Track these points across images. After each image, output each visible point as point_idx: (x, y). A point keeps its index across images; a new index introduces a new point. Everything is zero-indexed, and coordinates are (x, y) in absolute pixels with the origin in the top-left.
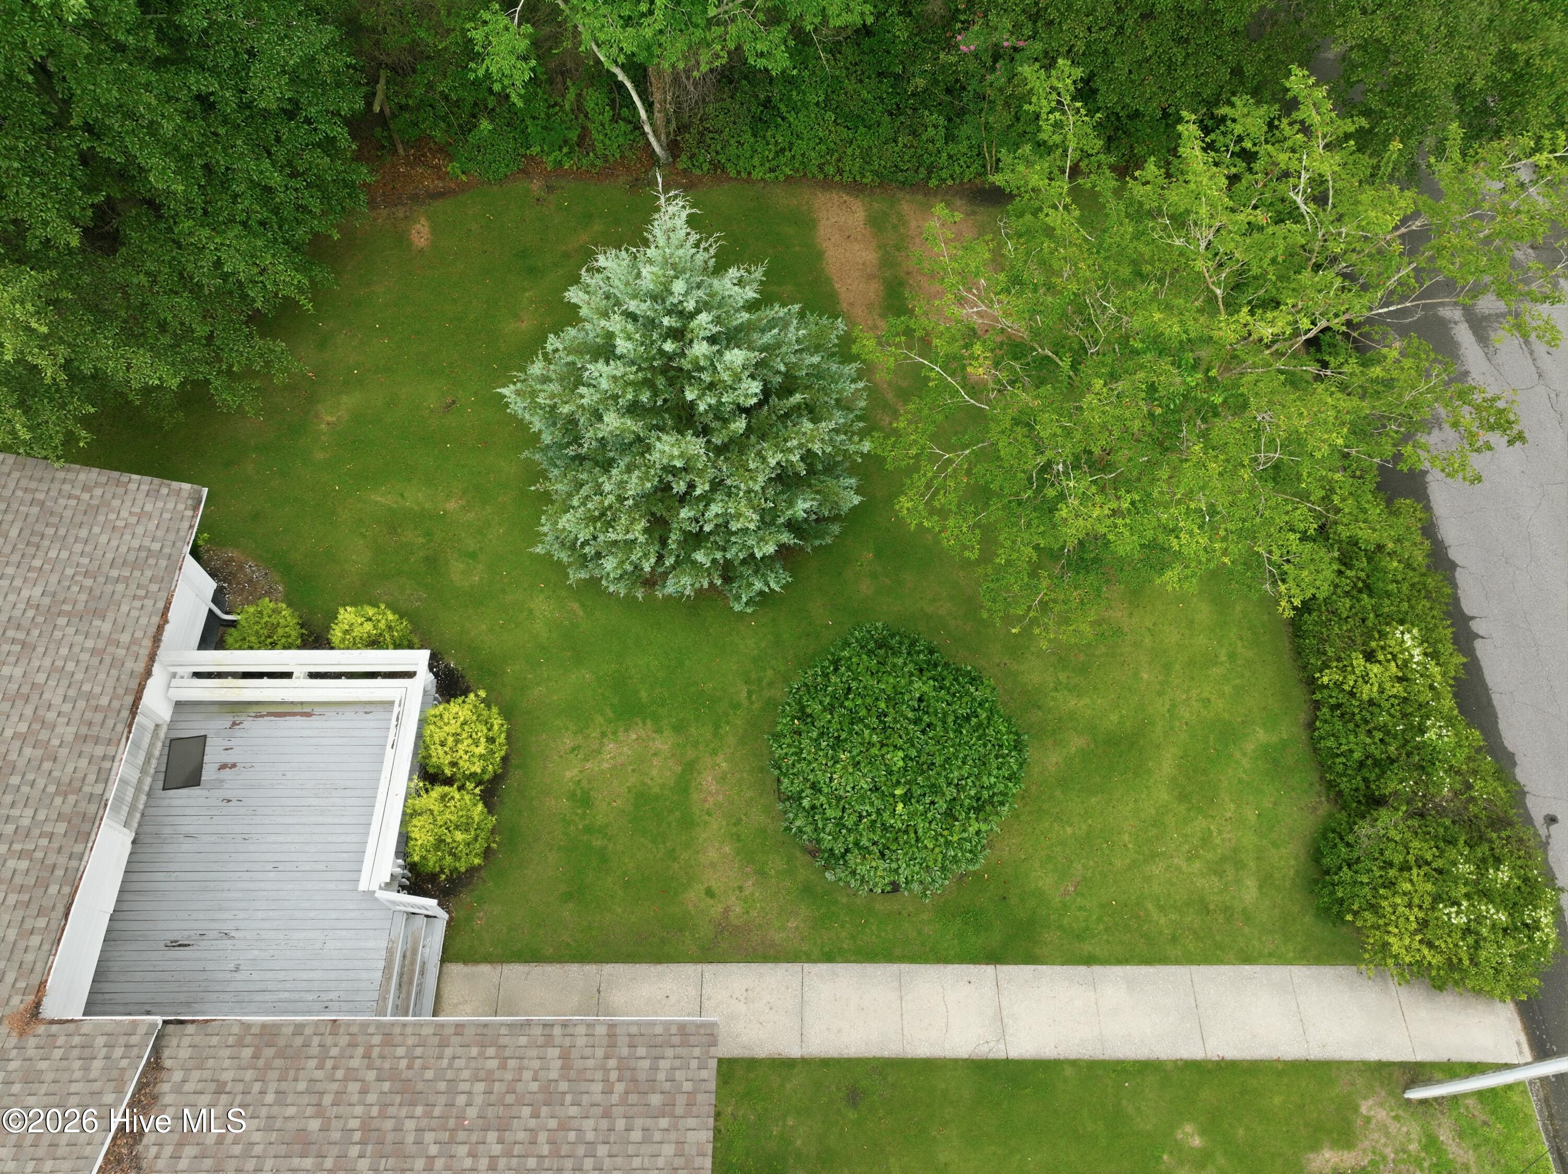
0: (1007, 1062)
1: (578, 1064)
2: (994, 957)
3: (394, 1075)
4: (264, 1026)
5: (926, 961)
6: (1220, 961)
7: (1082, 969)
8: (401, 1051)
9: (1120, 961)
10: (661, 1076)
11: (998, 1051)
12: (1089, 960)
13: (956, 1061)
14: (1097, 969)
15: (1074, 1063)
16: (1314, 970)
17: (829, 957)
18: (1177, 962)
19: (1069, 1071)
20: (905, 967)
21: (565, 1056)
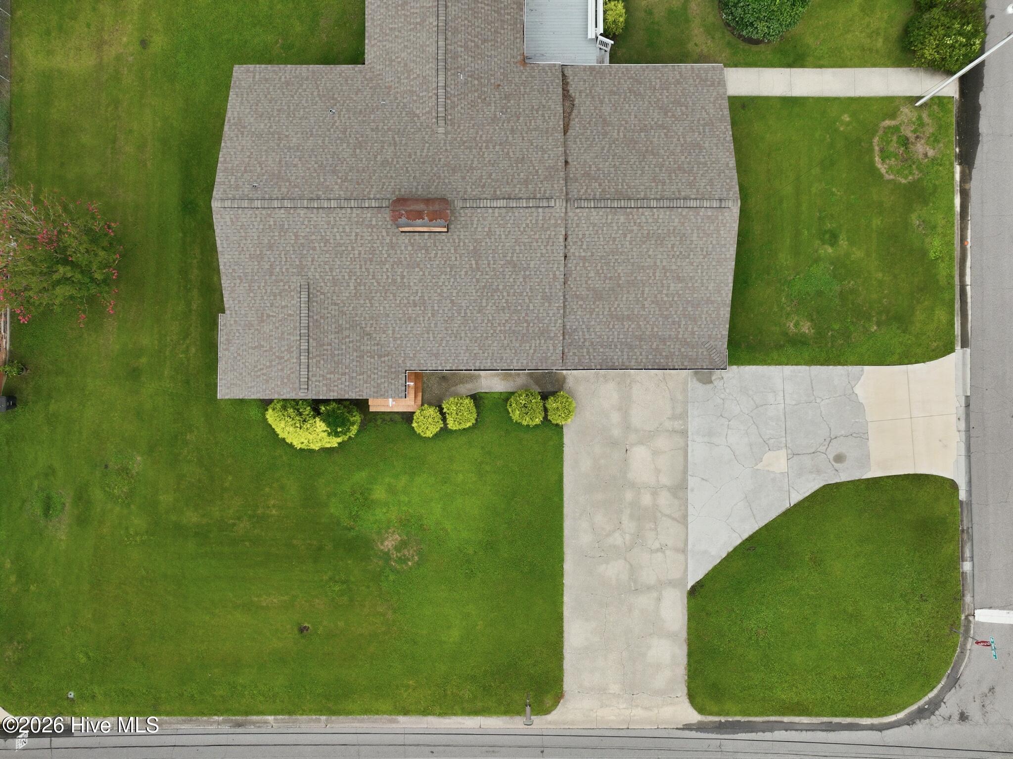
0: (792, 97)
1: (684, 75)
2: (790, 66)
3: (631, 78)
4: (590, 66)
5: (768, 67)
6: (864, 66)
7: (819, 69)
8: (632, 72)
9: (832, 67)
10: (709, 77)
11: (789, 94)
12: (821, 67)
13: (776, 97)
14: (824, 69)
15: (813, 98)
16: (895, 69)
17: (736, 66)
18: (851, 67)
19: (811, 100)
20: (760, 69)
21: (680, 73)
